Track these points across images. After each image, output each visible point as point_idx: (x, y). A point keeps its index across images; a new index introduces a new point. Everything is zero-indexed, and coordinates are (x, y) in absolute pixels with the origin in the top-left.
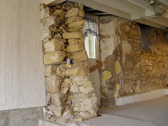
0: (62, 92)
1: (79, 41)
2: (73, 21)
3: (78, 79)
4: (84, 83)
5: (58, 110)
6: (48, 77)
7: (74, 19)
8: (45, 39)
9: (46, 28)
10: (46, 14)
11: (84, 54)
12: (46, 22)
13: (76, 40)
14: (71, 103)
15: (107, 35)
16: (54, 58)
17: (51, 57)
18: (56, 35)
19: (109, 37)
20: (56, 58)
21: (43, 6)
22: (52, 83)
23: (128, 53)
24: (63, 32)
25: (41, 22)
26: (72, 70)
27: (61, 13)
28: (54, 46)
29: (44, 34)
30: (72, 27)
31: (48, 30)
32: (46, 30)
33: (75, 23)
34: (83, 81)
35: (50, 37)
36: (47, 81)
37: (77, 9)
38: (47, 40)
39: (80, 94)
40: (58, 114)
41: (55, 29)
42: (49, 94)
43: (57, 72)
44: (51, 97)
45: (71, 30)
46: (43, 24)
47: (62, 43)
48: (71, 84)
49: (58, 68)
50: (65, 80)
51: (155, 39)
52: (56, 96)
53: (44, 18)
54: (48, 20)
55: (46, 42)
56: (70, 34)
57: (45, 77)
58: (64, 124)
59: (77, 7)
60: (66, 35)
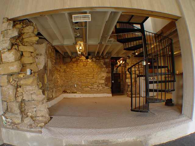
0: (17, 100)
1: (32, 54)
2: (30, 36)
3: (31, 88)
4: (35, 91)
5: (18, 118)
6: (3, 87)
7: (30, 35)
8: (4, 49)
9: (6, 39)
10: (9, 26)
11: (35, 65)
12: (7, 33)
13: (30, 53)
14: (25, 109)
15: (40, 53)
16: (12, 68)
17: (9, 67)
18: (14, 46)
19: (41, 55)
20: (14, 68)
21: (6, 19)
22: (9, 92)
23: (50, 69)
24: (19, 45)
25: (2, 34)
26: (27, 80)
27: (20, 27)
28: (14, 56)
29: (3, 44)
30: (26, 42)
31: (9, 42)
32: (5, 41)
33: (30, 38)
34: (35, 90)
35: (10, 48)
36: (3, 90)
37: (32, 27)
38: (5, 50)
39: (33, 102)
40: (18, 121)
41: (14, 42)
42: (5, 103)
43: (11, 82)
44: (7, 106)
45: (25, 44)
46: (4, 35)
47: (19, 54)
48: (24, 93)
49: (11, 78)
50: (18, 89)
51: (59, 61)
52: (14, 104)
53: (6, 30)
54: (10, 32)
55: (4, 52)
56: (25, 47)
57: (1, 86)
58: (28, 129)
59: (32, 26)
60: (22, 48)
